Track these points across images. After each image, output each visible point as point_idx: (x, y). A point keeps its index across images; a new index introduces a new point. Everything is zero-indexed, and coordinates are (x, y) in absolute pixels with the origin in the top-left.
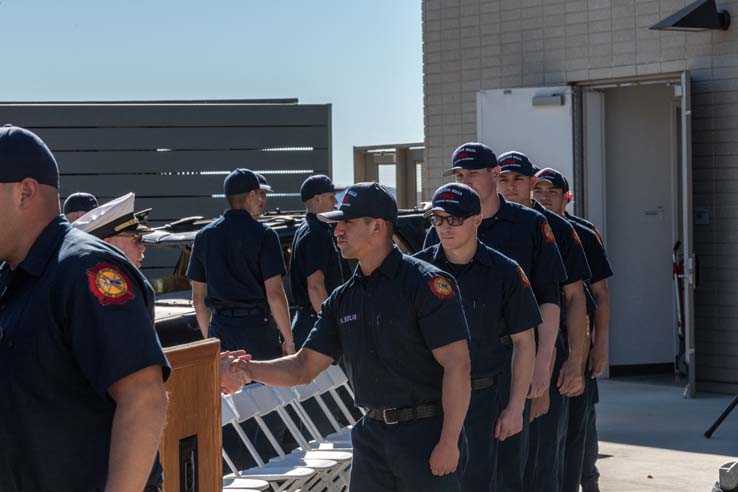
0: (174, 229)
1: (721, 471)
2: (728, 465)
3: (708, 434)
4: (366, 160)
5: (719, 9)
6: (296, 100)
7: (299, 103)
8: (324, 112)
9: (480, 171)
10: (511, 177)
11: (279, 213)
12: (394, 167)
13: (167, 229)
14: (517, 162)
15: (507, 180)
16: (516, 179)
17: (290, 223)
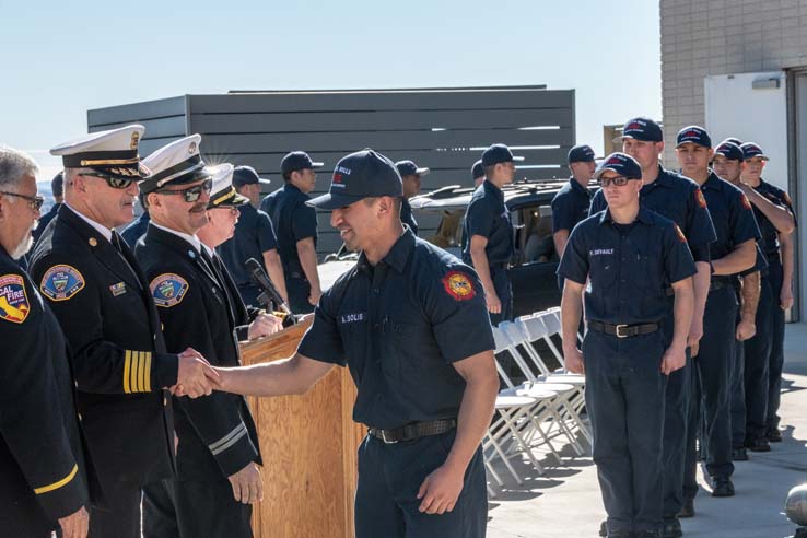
0: (435, 197)
6: (544, 86)
7: (548, 89)
8: (569, 96)
9: (647, 143)
10: (690, 148)
11: (526, 182)
13: (431, 197)
14: (697, 135)
15: (686, 151)
16: (695, 150)
17: (533, 191)
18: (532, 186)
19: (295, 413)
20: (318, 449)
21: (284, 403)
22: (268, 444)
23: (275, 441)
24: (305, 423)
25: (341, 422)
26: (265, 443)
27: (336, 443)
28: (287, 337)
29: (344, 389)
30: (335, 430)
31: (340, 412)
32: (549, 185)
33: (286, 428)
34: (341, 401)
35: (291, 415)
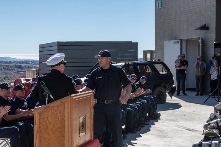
1: (210, 115)
2: (212, 114)
3: (204, 103)
4: (145, 53)
5: (207, 27)
6: (132, 42)
8: (137, 44)
12: (150, 54)
17: (129, 63)
18: (128, 62)
19: (51, 130)
20: (58, 141)
21: (48, 126)
22: (43, 139)
23: (45, 138)
24: (54, 133)
25: (65, 133)
26: (42, 139)
27: (63, 140)
28: (49, 106)
29: (66, 123)
30: (63, 136)
31: (64, 130)
32: (132, 62)
33: (48, 134)
34: (65, 127)
35: (50, 130)
